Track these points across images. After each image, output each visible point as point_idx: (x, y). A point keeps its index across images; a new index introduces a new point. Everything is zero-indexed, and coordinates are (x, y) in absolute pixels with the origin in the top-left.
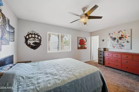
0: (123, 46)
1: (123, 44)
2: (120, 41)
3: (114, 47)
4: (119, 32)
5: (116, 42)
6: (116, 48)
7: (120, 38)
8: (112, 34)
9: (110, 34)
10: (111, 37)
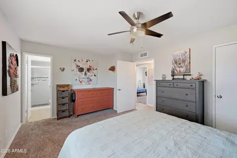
0: (91, 80)
1: (91, 78)
2: (88, 74)
3: (81, 82)
4: (87, 61)
5: (84, 74)
6: (83, 83)
7: (89, 70)
8: (79, 61)
9: (75, 60)
10: (77, 66)
